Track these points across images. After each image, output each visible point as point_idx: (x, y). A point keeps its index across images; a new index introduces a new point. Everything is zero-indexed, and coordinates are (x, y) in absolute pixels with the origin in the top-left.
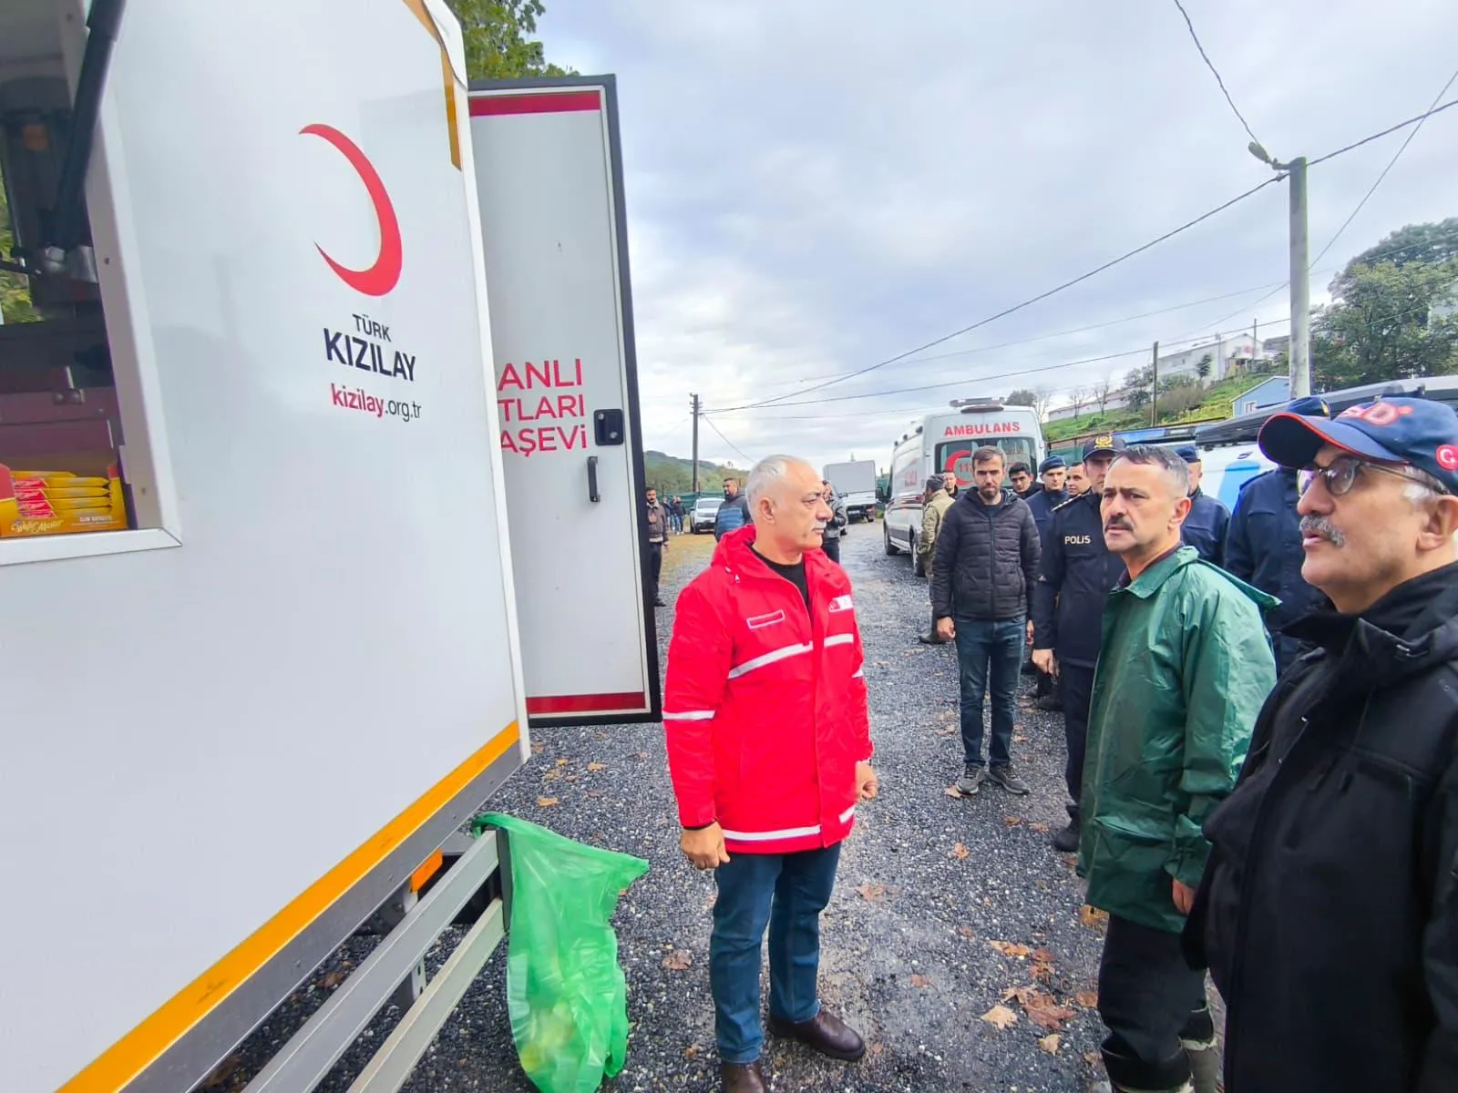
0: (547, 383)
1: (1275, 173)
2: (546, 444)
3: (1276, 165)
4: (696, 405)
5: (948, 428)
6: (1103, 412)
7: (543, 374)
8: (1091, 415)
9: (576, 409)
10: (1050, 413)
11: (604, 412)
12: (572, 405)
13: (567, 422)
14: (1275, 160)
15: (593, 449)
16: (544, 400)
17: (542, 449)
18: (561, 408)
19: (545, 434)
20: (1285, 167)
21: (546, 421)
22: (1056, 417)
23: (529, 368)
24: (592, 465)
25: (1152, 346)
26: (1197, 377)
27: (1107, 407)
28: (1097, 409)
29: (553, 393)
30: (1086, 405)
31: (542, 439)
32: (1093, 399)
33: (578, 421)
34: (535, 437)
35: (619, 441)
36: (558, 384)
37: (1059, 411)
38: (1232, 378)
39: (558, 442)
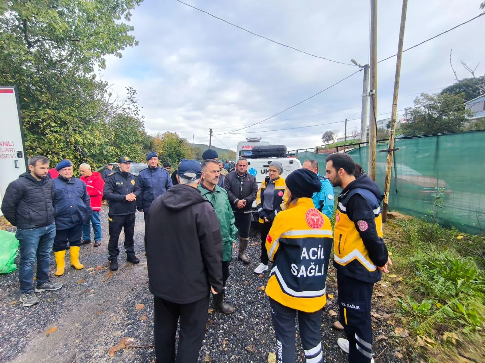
0: (7, 145)
1: (360, 69)
2: (8, 157)
3: (360, 66)
4: (211, 132)
5: (243, 146)
6: (354, 139)
7: (6, 143)
8: (351, 140)
9: (13, 151)
10: (338, 139)
11: (19, 151)
12: (12, 150)
13: (12, 153)
14: (360, 65)
15: (17, 158)
16: (7, 149)
17: (7, 158)
18: (10, 150)
19: (7, 155)
20: (363, 67)
21: (7, 153)
22: (339, 141)
23: (3, 142)
24: (16, 161)
25: (345, 120)
26: (386, 129)
27: (356, 138)
28: (352, 138)
29: (8, 147)
30: (348, 137)
31: (7, 156)
32: (351, 135)
33: (14, 153)
34: (5, 155)
35: (22, 157)
36: (10, 146)
37: (340, 139)
38: (398, 129)
39: (10, 156)
